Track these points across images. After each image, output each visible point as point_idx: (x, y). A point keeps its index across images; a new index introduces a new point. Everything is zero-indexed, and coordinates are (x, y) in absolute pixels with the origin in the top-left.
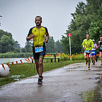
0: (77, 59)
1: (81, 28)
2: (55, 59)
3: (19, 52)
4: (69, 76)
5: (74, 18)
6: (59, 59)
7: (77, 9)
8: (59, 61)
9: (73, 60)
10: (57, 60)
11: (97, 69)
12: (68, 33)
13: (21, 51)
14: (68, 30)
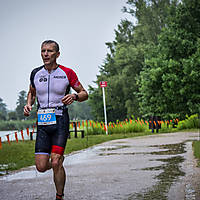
0: (118, 132)
1: (126, 70)
2: (76, 131)
3: (5, 119)
4: (103, 164)
5: (113, 51)
6: (83, 132)
7: (117, 33)
8: (83, 136)
9: (111, 133)
10: (79, 134)
11: (159, 150)
12: (100, 80)
13: (8, 118)
14: (100, 74)
